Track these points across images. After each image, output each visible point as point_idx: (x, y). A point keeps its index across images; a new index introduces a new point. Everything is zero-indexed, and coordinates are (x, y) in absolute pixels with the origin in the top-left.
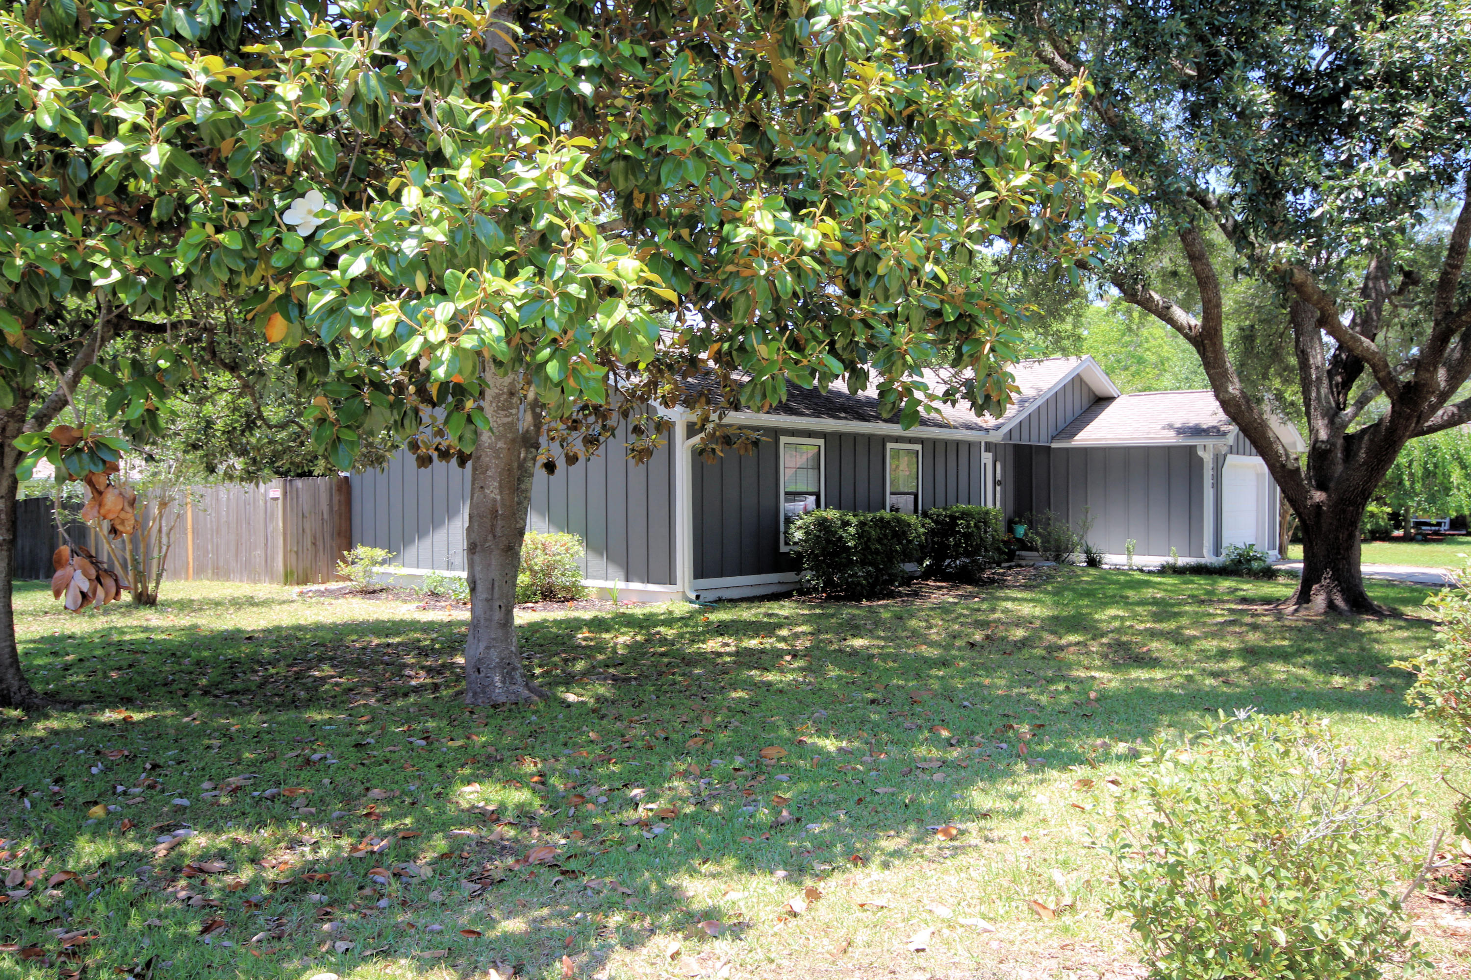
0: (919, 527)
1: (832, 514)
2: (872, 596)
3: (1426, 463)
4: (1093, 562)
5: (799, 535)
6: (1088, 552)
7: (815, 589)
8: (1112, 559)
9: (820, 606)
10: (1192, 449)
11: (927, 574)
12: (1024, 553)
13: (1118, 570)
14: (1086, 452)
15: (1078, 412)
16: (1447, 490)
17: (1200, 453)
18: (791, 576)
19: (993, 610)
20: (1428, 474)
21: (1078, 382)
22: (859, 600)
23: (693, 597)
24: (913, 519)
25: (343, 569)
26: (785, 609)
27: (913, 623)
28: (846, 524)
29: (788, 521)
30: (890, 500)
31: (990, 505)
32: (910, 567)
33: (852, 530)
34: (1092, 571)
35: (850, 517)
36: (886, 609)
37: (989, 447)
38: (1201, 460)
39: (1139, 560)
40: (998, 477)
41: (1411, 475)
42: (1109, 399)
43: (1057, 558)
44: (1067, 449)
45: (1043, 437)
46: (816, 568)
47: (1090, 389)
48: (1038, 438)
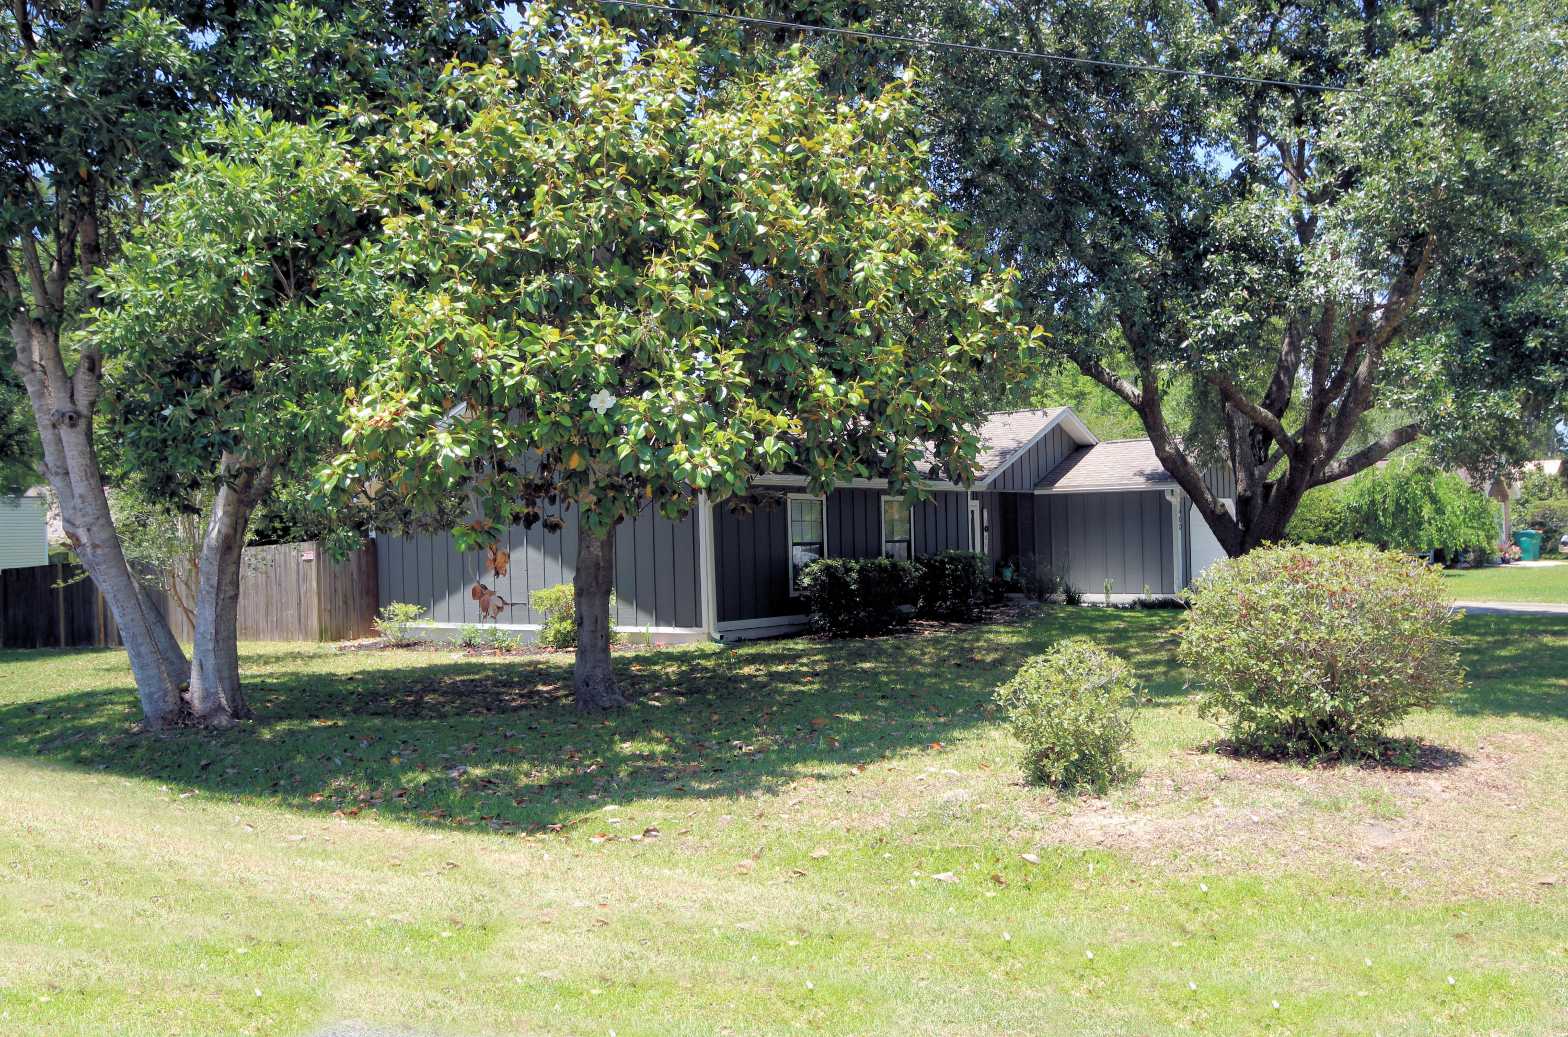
0: (914, 571)
1: (837, 563)
2: (874, 632)
3: (1398, 499)
4: (1073, 600)
5: (807, 581)
6: (1067, 591)
7: (823, 629)
8: (1090, 598)
9: (830, 641)
10: (1161, 494)
11: (920, 615)
12: (1012, 595)
13: (1094, 606)
14: (1067, 498)
15: (1059, 460)
16: (1419, 525)
17: (1168, 497)
18: (802, 618)
19: (978, 640)
20: (1400, 509)
21: (1057, 432)
22: (862, 636)
23: (717, 637)
24: (907, 564)
25: (380, 625)
26: (800, 645)
27: (910, 652)
28: (848, 570)
29: (797, 570)
30: (885, 547)
31: (978, 550)
32: (906, 608)
33: (855, 575)
34: (1070, 608)
35: (853, 563)
36: (887, 642)
37: (975, 496)
38: (1170, 504)
39: (1116, 598)
40: (986, 523)
41: (1384, 510)
42: (1088, 447)
43: (1041, 597)
44: (1049, 496)
45: (1026, 484)
46: (823, 609)
47: (1069, 437)
48: (1021, 487)
